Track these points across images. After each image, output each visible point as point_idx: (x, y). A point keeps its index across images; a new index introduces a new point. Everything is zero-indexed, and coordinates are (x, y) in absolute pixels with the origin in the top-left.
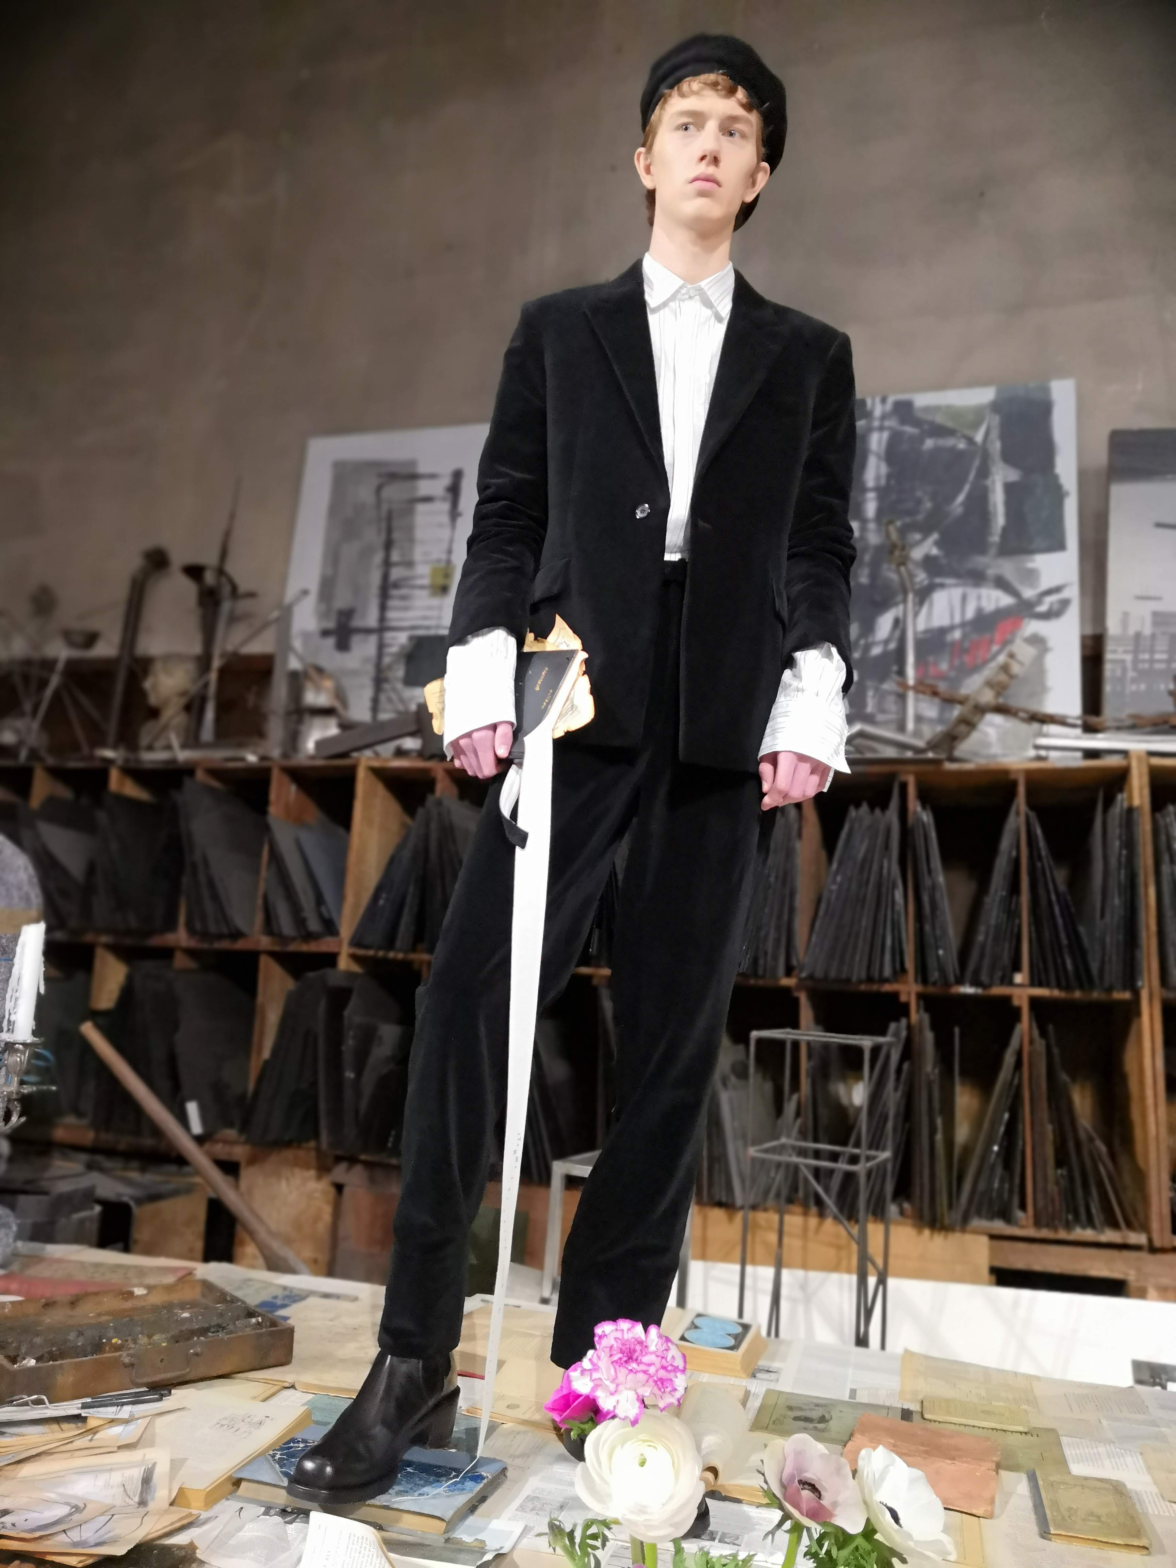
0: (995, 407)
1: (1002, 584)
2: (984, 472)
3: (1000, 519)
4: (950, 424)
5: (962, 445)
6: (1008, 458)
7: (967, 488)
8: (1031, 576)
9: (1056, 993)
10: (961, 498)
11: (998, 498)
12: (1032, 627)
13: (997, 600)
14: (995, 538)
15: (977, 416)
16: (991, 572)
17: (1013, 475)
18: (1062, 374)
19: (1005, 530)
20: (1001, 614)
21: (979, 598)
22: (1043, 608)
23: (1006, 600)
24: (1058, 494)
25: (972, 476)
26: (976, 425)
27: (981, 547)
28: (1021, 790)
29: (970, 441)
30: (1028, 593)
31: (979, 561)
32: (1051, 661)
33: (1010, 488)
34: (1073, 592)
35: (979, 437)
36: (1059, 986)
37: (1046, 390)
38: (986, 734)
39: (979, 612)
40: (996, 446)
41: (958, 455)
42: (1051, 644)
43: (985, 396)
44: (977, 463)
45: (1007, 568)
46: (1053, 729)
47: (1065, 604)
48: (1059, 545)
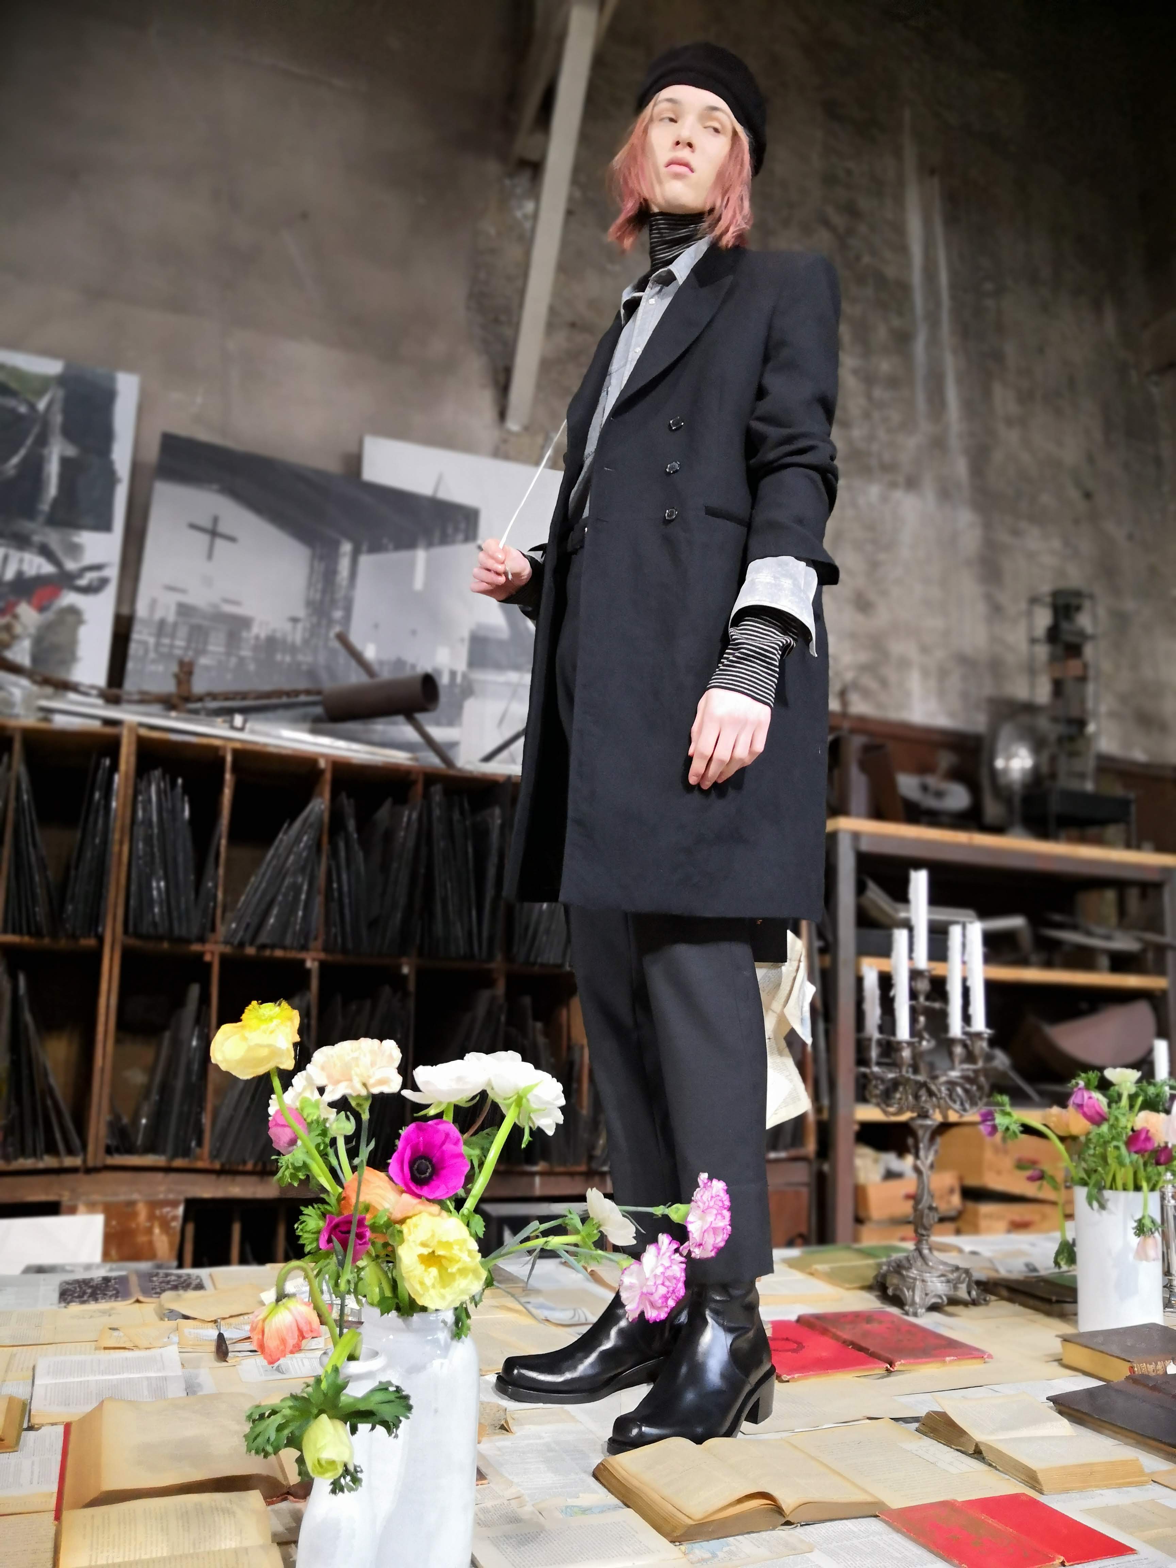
0: (62, 380)
1: (45, 552)
2: (42, 440)
3: (52, 490)
4: (13, 385)
5: (23, 409)
6: (68, 433)
7: (22, 452)
8: (75, 550)
9: (26, 939)
10: (15, 460)
11: (53, 469)
12: (69, 598)
13: (39, 567)
14: (45, 507)
15: (43, 384)
16: (37, 538)
17: (71, 451)
18: (130, 368)
19: (56, 502)
20: (40, 581)
21: (21, 561)
22: (83, 582)
23: (48, 568)
24: (111, 479)
25: (29, 441)
26: (40, 393)
27: (30, 512)
28: (17, 746)
29: (32, 407)
30: (71, 565)
31: (27, 526)
32: (84, 633)
33: (65, 462)
34: (113, 573)
35: (42, 405)
36: (29, 933)
37: (112, 380)
38: (11, 694)
39: (20, 574)
40: (57, 419)
41: (20, 418)
42: (87, 616)
43: (52, 367)
44: (36, 430)
45: (53, 538)
46: (72, 696)
47: (103, 583)
48: (105, 526)
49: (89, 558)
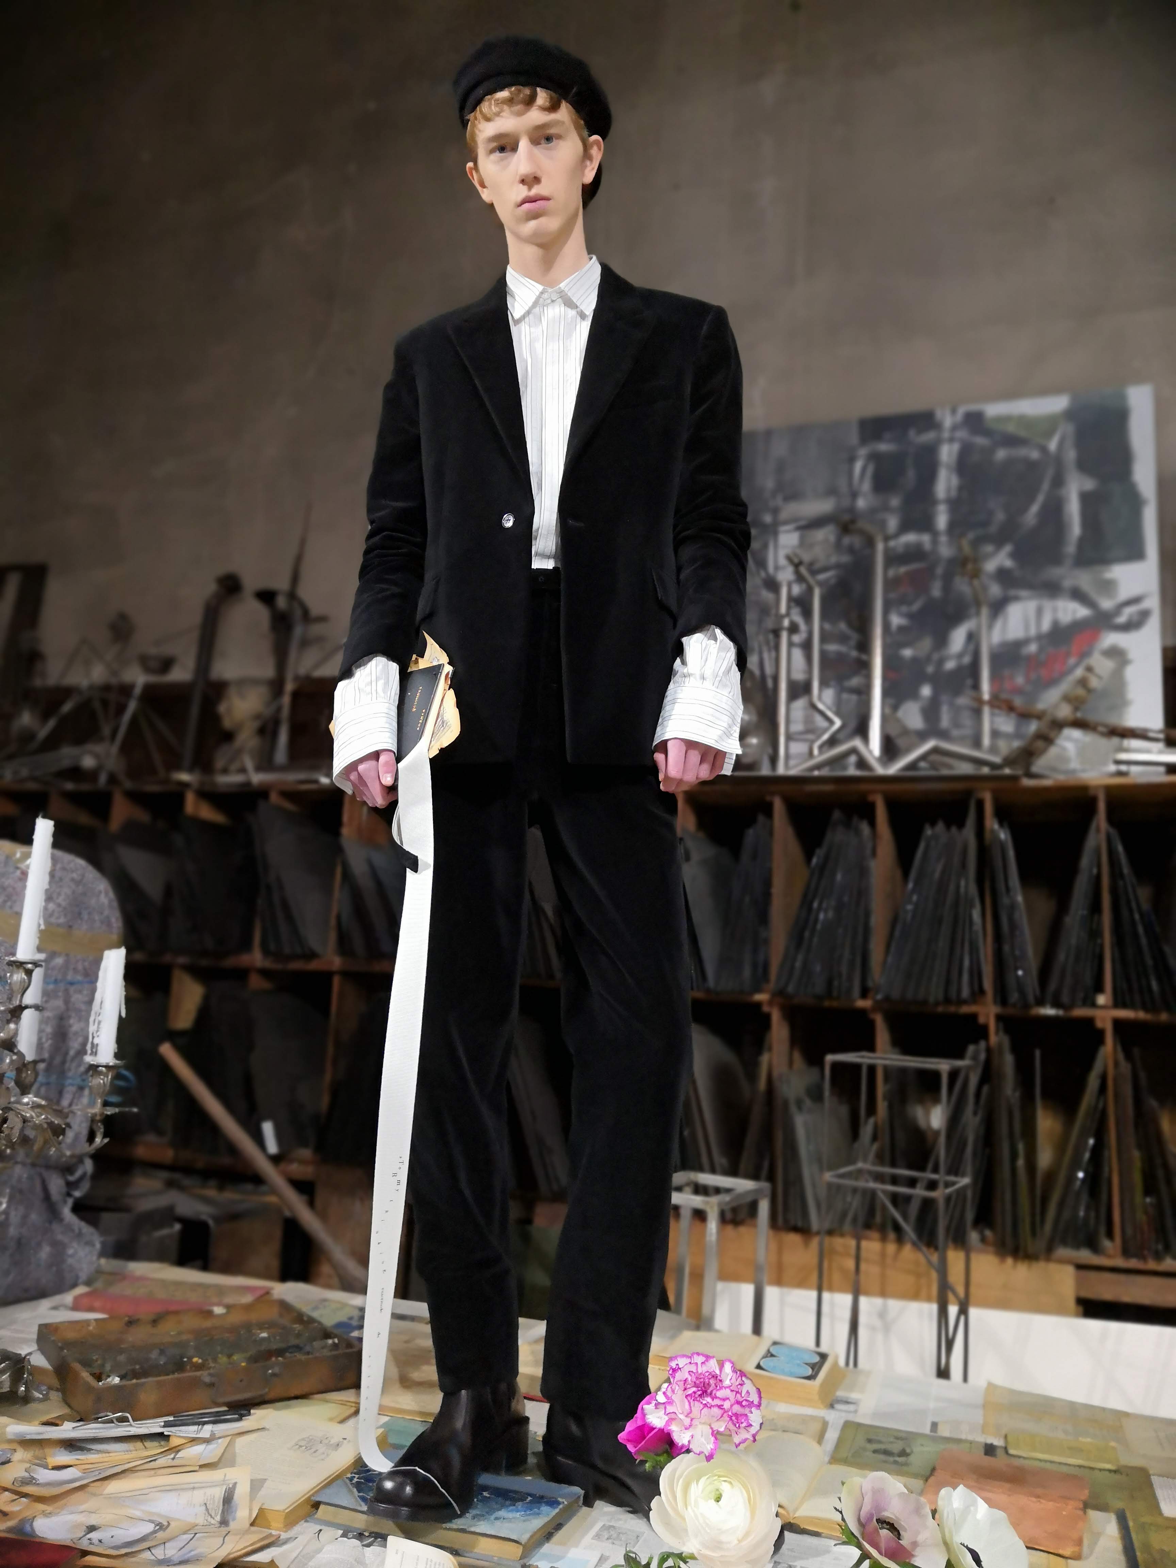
0: (1069, 415)
1: (1078, 595)
2: (1059, 481)
3: (1076, 529)
4: (1022, 433)
5: (1035, 455)
6: (1083, 466)
7: (1040, 499)
8: (1109, 587)
9: (1141, 1015)
10: (1035, 508)
11: (1073, 508)
12: (1111, 639)
13: (1074, 612)
14: (1071, 548)
15: (1050, 424)
16: (1067, 583)
17: (1089, 484)
18: (1139, 379)
19: (1082, 540)
20: (1078, 626)
21: (1055, 610)
22: (1122, 619)
23: (1082, 612)
24: (1135, 502)
25: (1046, 486)
26: (1049, 434)
27: (1056, 559)
28: (1102, 806)
29: (1044, 450)
30: (1106, 604)
31: (1054, 572)
32: (1130, 672)
33: (1086, 499)
34: (1153, 603)
35: (1053, 445)
36: (1145, 1009)
37: (1122, 398)
38: (1064, 749)
39: (1056, 625)
40: (1071, 455)
41: (1032, 466)
42: (1132, 655)
43: (1058, 404)
44: (1049, 474)
45: (1084, 579)
46: (1135, 743)
47: (1145, 615)
48: (1136, 553)
49: (1125, 592)
